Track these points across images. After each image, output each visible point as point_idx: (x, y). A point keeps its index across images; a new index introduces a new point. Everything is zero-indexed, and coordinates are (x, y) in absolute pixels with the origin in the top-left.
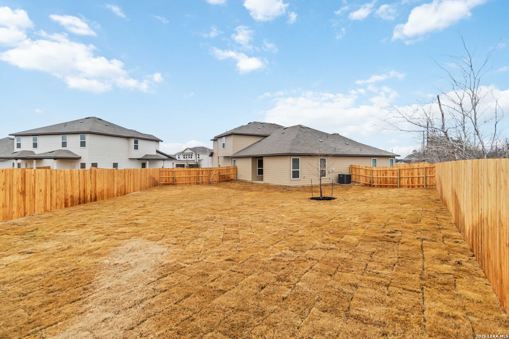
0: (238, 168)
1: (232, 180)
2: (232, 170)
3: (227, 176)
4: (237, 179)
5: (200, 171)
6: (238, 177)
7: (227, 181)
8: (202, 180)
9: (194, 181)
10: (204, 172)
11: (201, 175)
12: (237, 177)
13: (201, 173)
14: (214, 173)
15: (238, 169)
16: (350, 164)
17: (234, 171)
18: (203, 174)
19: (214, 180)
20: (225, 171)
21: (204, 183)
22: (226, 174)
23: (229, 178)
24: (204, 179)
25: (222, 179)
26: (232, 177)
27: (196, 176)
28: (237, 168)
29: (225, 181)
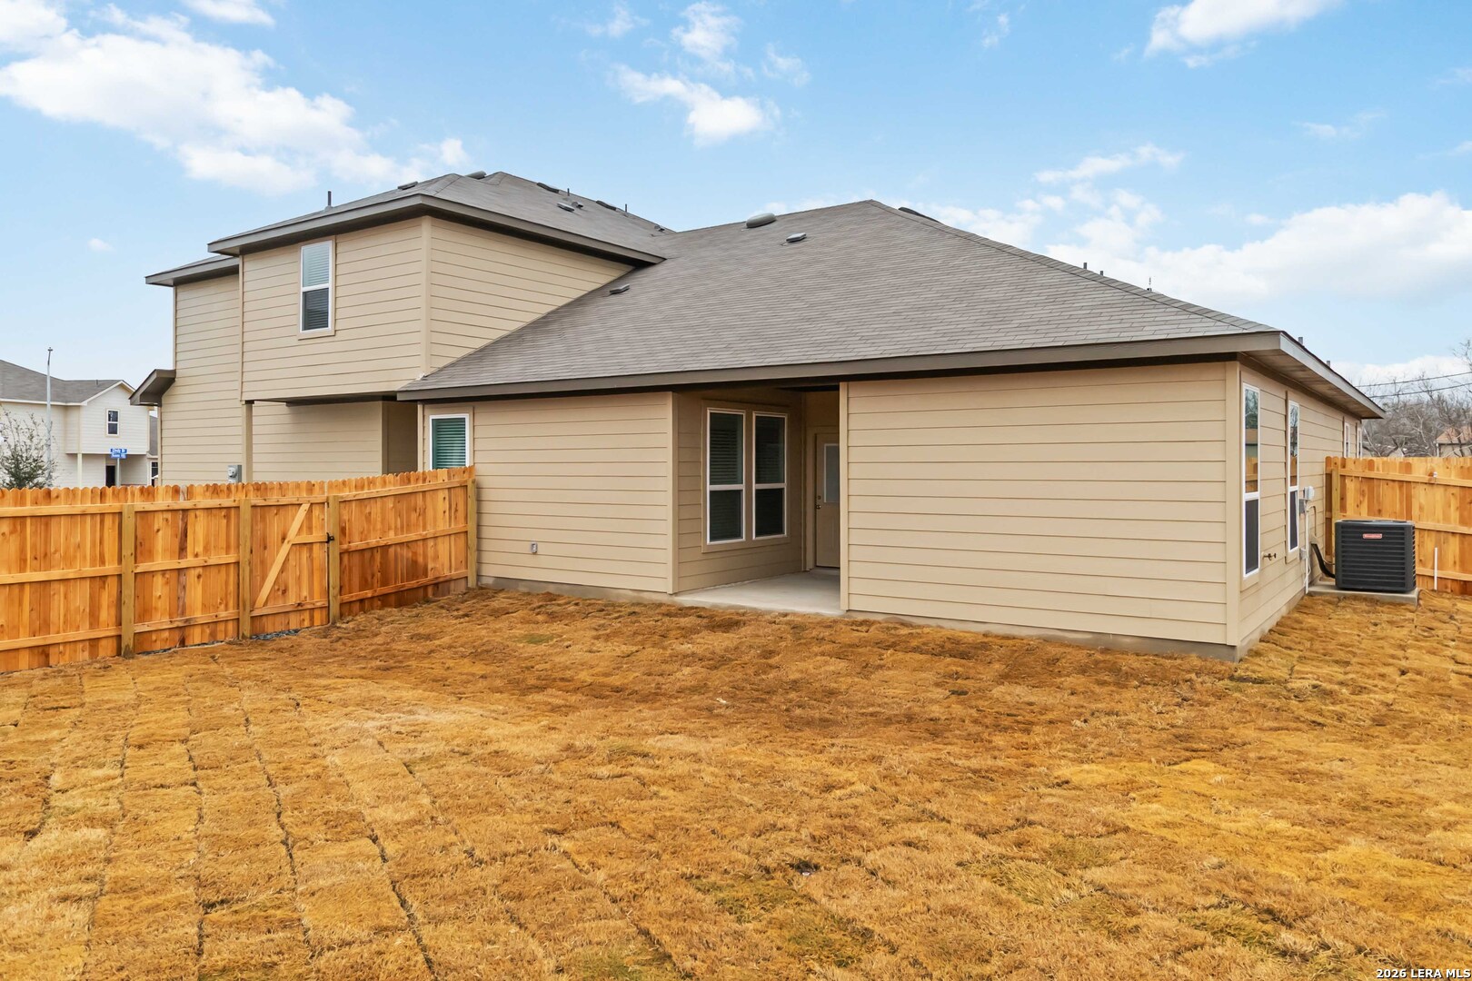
0: (486, 482)
1: (440, 586)
2: (441, 503)
3: (407, 554)
4: (479, 576)
5: (158, 522)
6: (486, 557)
7: (402, 599)
8: (179, 606)
9: (94, 620)
10: (199, 529)
11: (161, 561)
12: (479, 562)
13: (163, 539)
14: (292, 536)
15: (486, 495)
16: (1322, 457)
17: (453, 509)
18: (182, 550)
19: (292, 599)
20: (391, 516)
21: (196, 636)
22: (391, 537)
23: (415, 569)
24: (195, 593)
25: (365, 584)
26: (443, 560)
27: (111, 568)
28: (479, 488)
29: (384, 600)
